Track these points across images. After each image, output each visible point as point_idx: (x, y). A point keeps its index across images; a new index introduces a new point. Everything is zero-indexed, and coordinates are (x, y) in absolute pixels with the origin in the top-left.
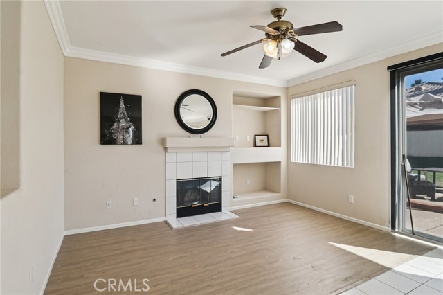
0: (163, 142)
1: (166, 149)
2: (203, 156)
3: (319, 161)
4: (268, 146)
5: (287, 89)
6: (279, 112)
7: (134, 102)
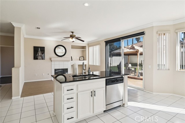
0: (51, 59)
1: (51, 61)
4: (84, 60)
5: (88, 44)
6: (86, 50)
7: (43, 49)
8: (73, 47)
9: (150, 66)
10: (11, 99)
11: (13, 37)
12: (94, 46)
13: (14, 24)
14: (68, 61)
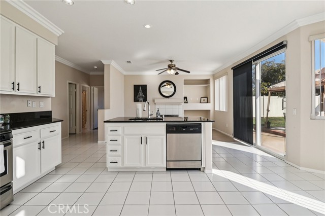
0: (154, 101)
1: (155, 104)
2: (170, 107)
3: (221, 110)
4: (207, 103)
5: (214, 75)
6: (209, 86)
7: (144, 88)
8: (187, 82)
9: (295, 112)
10: (97, 142)
11: (103, 76)
12: (221, 78)
13: (104, 62)
14: (179, 104)
